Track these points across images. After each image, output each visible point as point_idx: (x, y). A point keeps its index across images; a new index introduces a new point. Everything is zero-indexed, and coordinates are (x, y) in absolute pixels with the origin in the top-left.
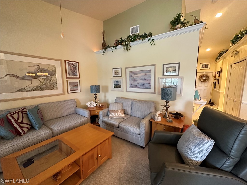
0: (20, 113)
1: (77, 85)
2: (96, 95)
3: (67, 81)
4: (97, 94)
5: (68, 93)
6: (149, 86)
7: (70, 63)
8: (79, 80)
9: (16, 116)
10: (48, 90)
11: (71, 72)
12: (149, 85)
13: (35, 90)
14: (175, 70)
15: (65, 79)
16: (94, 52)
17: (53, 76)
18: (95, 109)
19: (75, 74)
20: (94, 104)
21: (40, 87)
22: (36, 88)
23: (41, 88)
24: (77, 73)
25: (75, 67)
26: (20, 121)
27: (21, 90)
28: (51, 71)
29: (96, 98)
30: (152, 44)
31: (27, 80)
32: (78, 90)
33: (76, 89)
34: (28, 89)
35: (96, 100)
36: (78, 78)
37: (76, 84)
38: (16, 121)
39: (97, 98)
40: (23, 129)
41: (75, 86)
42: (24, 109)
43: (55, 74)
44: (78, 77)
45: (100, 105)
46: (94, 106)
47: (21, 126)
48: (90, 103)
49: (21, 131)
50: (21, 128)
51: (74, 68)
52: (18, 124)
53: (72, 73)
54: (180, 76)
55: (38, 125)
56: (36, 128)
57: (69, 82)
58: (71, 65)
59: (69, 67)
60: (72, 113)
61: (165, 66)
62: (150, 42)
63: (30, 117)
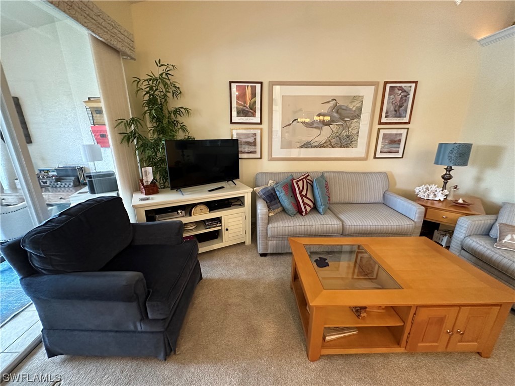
0: (304, 180)
1: (400, 141)
2: (450, 171)
3: (379, 129)
4: (453, 167)
5: (375, 157)
7: (396, 87)
8: (408, 129)
9: (300, 183)
10: (341, 147)
11: (392, 108)
13: (321, 146)
15: (376, 126)
16: (475, 40)
17: (355, 120)
18: (437, 205)
19: (402, 113)
20: (440, 194)
21: (330, 142)
22: (324, 143)
23: (331, 144)
24: (406, 111)
25: (406, 96)
26: (304, 193)
27: (307, 145)
28: (354, 109)
29: (447, 178)
31: (315, 128)
32: (398, 152)
33: (394, 149)
34: (315, 144)
35: (445, 183)
36: (405, 123)
37: (398, 138)
38: (301, 192)
39: (450, 179)
40: (306, 206)
41: (394, 141)
42: (308, 175)
43: (358, 116)
44: (406, 120)
45: (461, 201)
46: (437, 199)
47: (305, 201)
48: (427, 189)
49: (303, 210)
50: (305, 204)
51: (401, 98)
52: (302, 196)
53: (395, 111)
55: (323, 207)
56: (321, 210)
57: (382, 132)
58: (396, 90)
59: (392, 96)
63: (316, 191)
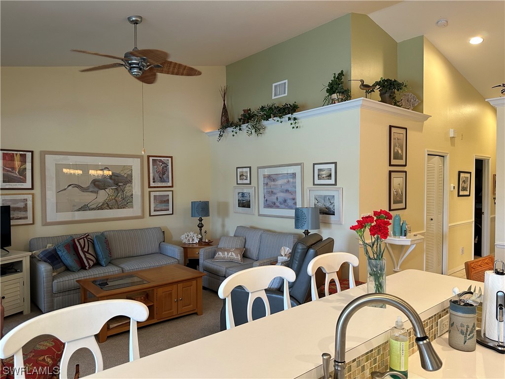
0: (85, 238)
1: (168, 201)
2: (201, 221)
3: (150, 192)
4: (203, 218)
5: (150, 216)
6: (294, 204)
7: (157, 160)
8: (172, 191)
9: (82, 241)
10: (118, 208)
11: (157, 175)
12: (293, 202)
13: (100, 208)
14: (330, 176)
15: (147, 190)
16: (204, 132)
17: (128, 185)
18: (195, 246)
19: (165, 179)
20: (196, 238)
21: (107, 204)
22: (102, 205)
23: (108, 206)
24: (168, 177)
25: (166, 167)
26: (86, 249)
27: (84, 208)
28: (126, 176)
29: (201, 226)
30: (293, 128)
31: (91, 192)
32: (169, 210)
33: (164, 208)
34: (92, 207)
35: (201, 230)
36: (169, 187)
37: (166, 199)
38: (82, 249)
39: (202, 226)
40: (89, 261)
41: (164, 201)
42: (88, 235)
43: (130, 181)
44: (170, 184)
45: (207, 241)
46: (195, 242)
47: (87, 256)
48: (188, 236)
49: (87, 264)
50: (87, 259)
51: (163, 168)
52: (84, 252)
53: (160, 177)
54: (338, 186)
55: (105, 260)
56: (103, 263)
57: (153, 194)
58: (158, 162)
59: (155, 167)
60: (154, 251)
61: (317, 167)
62: (291, 124)
63: (97, 247)
